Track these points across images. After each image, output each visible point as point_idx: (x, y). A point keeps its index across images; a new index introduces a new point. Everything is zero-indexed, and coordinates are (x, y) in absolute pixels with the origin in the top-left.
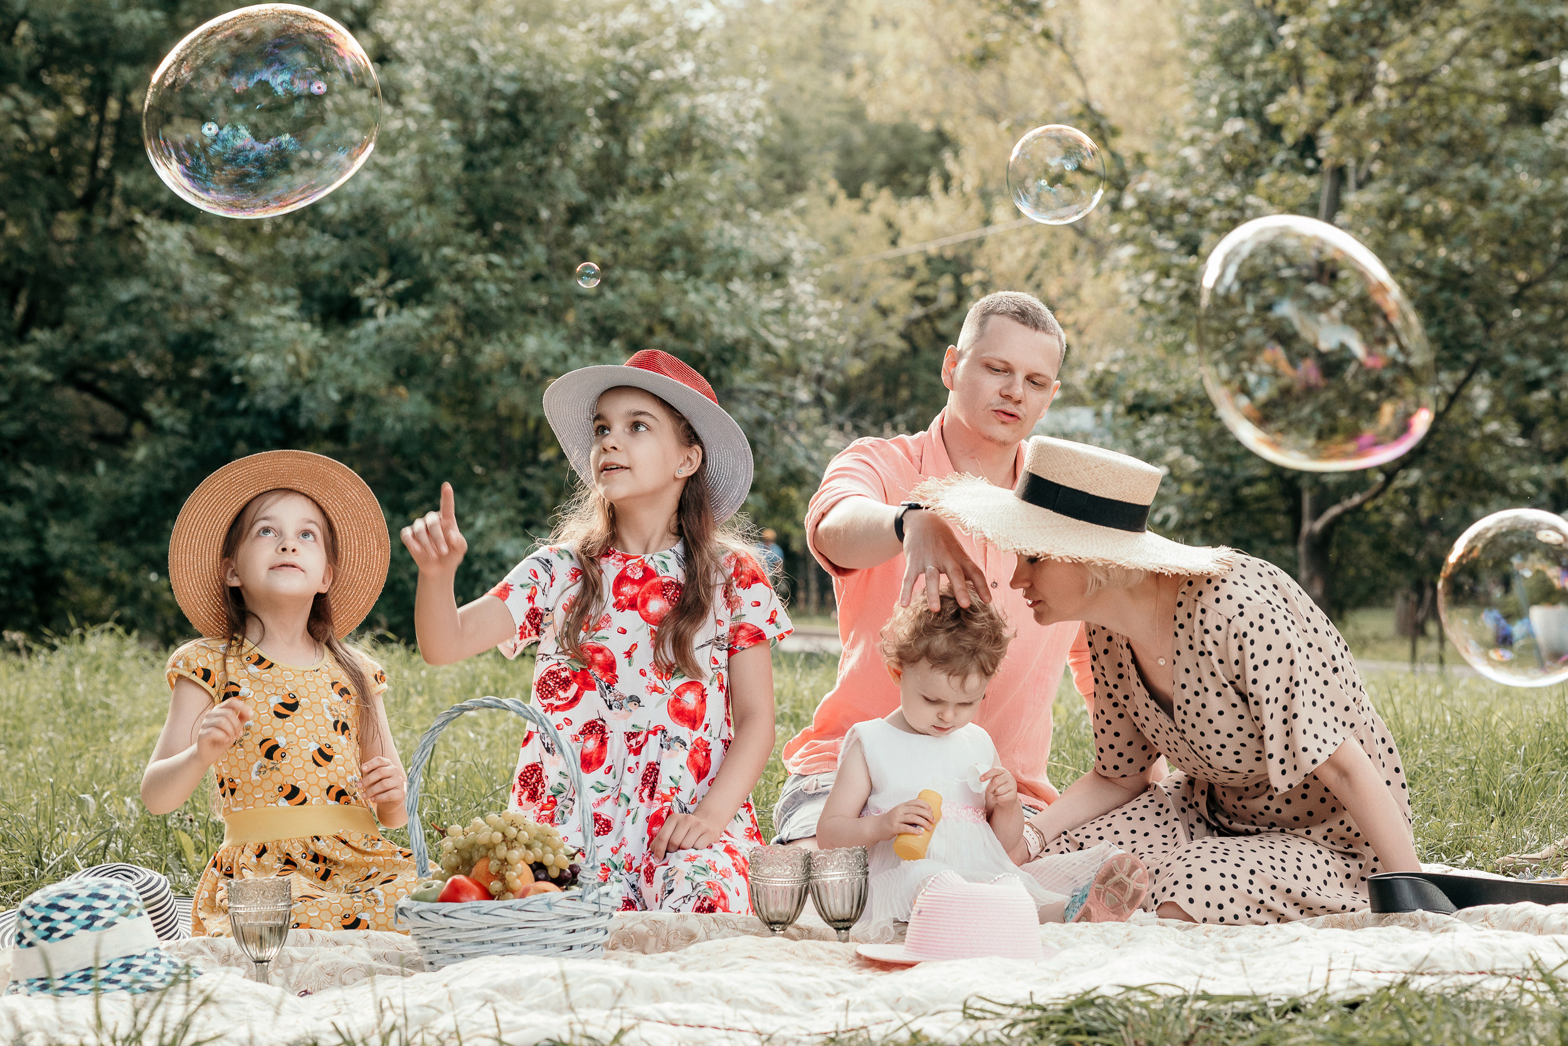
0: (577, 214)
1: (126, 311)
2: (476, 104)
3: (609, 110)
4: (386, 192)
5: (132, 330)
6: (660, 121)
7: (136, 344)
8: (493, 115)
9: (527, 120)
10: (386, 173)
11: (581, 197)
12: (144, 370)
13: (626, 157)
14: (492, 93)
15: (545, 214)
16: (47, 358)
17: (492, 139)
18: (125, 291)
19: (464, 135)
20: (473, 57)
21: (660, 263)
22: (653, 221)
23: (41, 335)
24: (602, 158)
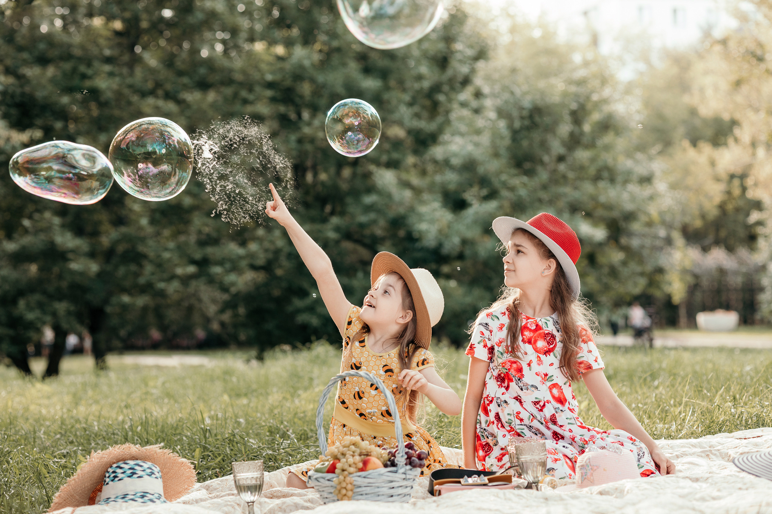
0: (561, 159)
1: (369, 208)
2: (515, 113)
3: (574, 114)
4: (478, 153)
5: (372, 216)
6: (596, 117)
7: (374, 222)
8: (522, 118)
9: (537, 119)
10: (477, 145)
11: (562, 151)
12: (379, 232)
13: (582, 133)
14: (522, 108)
15: (546, 158)
16: (337, 229)
17: (522, 128)
18: (369, 199)
19: (510, 127)
20: (512, 93)
21: (597, 178)
22: (593, 160)
23: (335, 220)
24: (572, 135)
